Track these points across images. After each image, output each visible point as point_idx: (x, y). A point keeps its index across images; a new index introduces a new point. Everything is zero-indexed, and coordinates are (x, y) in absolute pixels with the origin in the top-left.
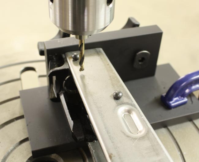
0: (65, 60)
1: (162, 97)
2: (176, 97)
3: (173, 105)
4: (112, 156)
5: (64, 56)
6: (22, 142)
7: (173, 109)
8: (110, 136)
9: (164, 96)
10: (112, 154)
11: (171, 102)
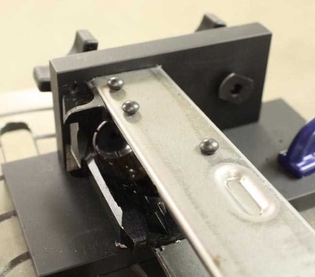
0: (94, 92)
1: (280, 156)
2: (307, 154)
3: (304, 169)
4: (220, 260)
5: (90, 85)
6: (15, 262)
7: (304, 178)
8: (208, 223)
9: (285, 155)
10: (218, 256)
11: (299, 165)
